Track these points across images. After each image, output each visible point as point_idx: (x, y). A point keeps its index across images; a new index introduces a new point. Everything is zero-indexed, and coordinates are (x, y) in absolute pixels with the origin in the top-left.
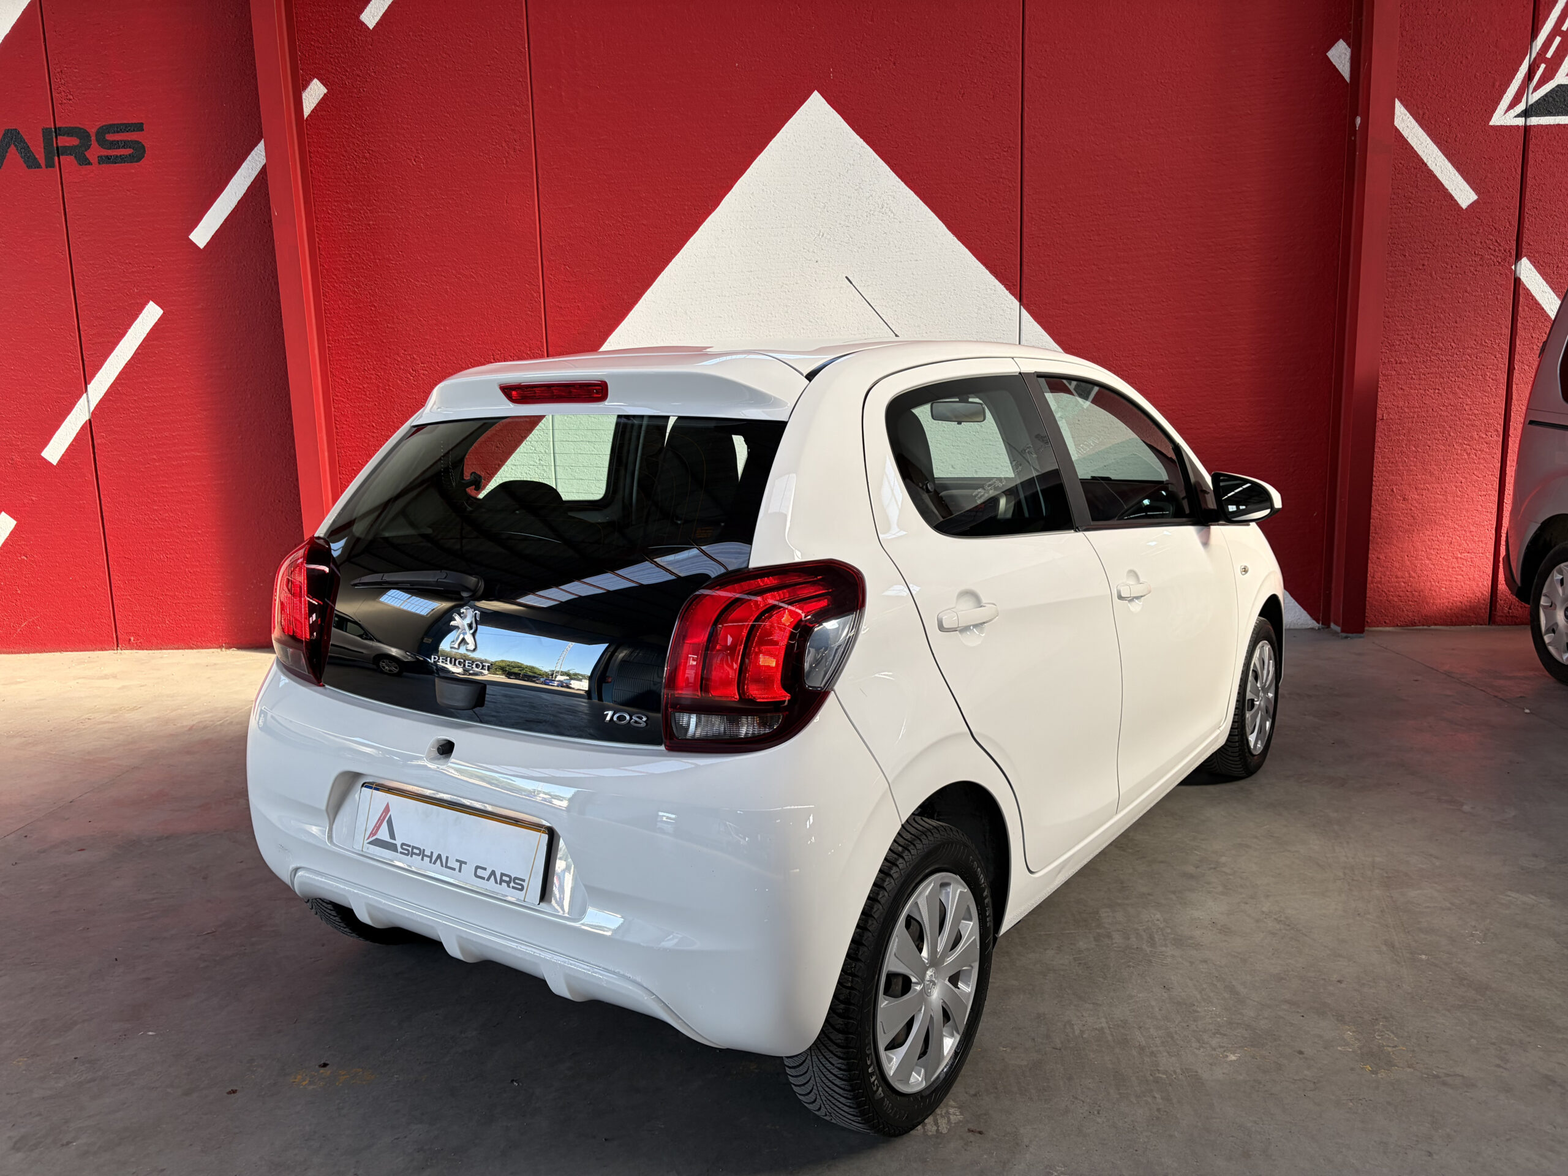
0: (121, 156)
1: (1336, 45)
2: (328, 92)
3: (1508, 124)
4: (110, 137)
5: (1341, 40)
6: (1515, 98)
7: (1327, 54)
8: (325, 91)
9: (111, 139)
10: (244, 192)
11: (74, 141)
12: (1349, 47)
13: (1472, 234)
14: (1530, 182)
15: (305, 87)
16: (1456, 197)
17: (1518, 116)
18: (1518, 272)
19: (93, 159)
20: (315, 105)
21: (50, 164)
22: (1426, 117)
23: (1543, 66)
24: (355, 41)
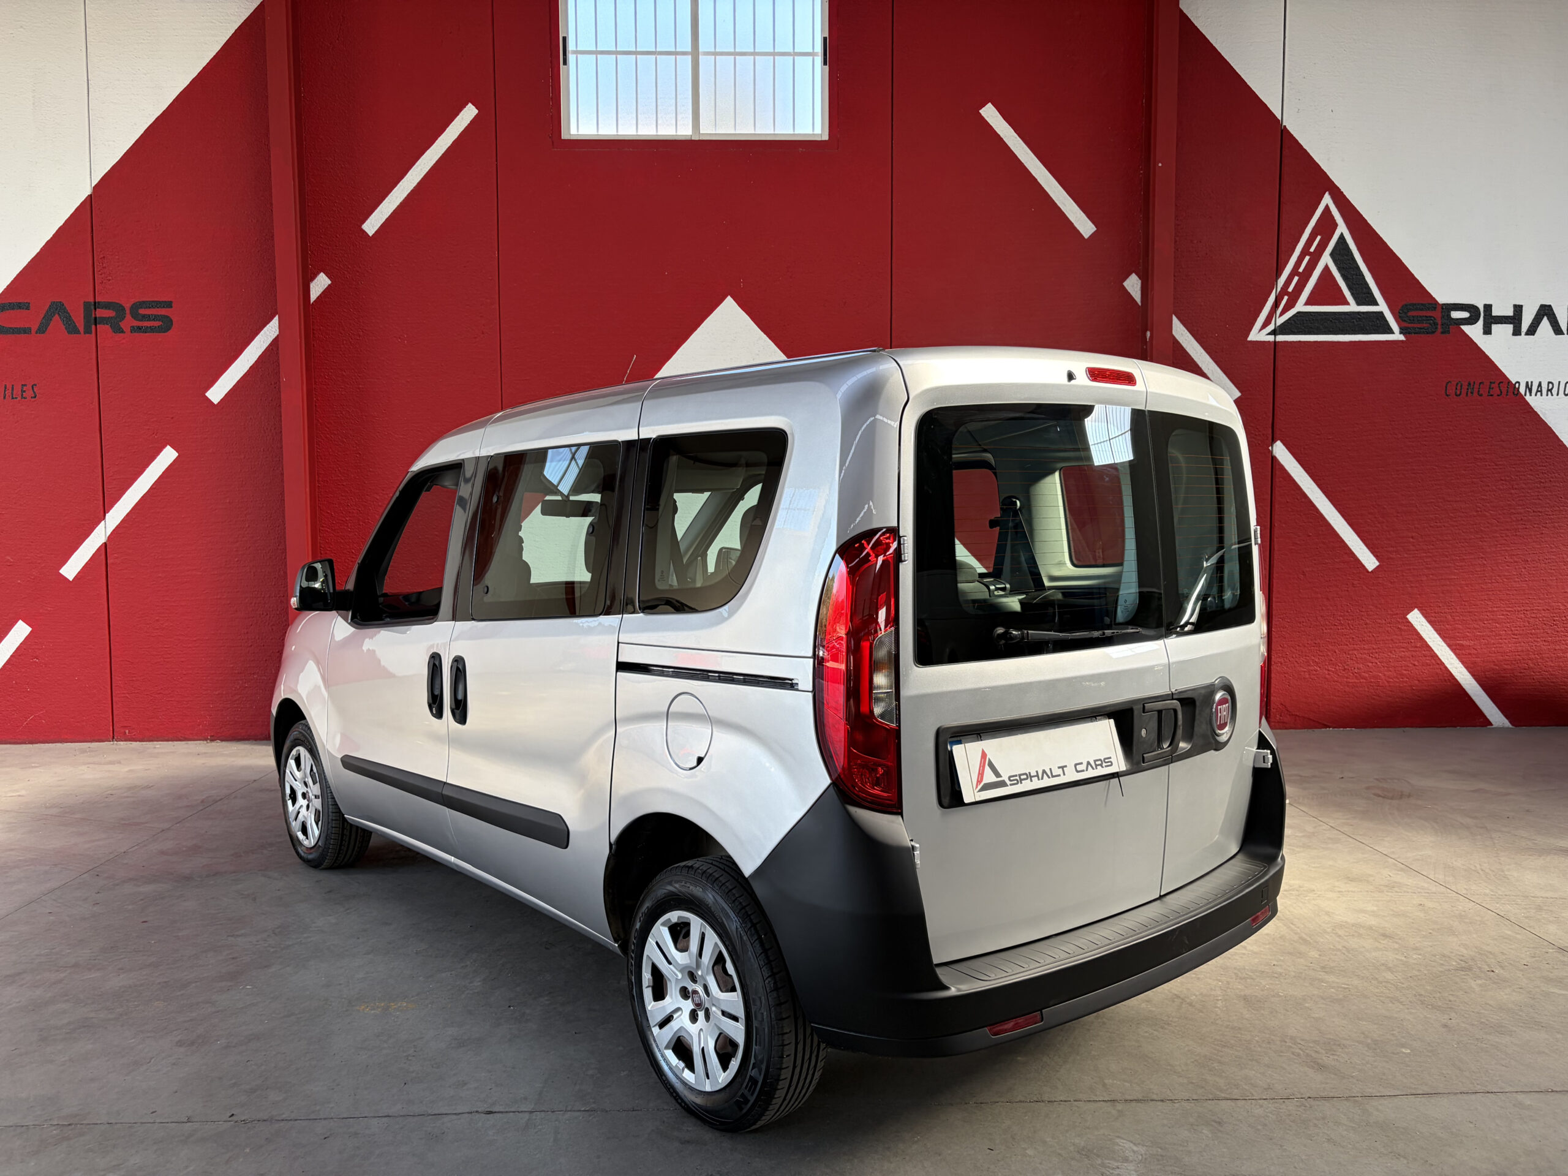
0: (150, 327)
1: (1130, 277)
2: (331, 284)
3: (1262, 340)
4: (142, 311)
5: (1134, 275)
6: (1266, 320)
7: (1126, 284)
8: (330, 282)
9: (143, 313)
10: (255, 359)
11: (111, 313)
12: (1140, 278)
14: (1281, 383)
15: (313, 278)
17: (1269, 334)
18: (1275, 453)
19: (127, 329)
20: (320, 293)
21: (88, 331)
22: (1199, 332)
23: (1286, 298)
24: (356, 245)
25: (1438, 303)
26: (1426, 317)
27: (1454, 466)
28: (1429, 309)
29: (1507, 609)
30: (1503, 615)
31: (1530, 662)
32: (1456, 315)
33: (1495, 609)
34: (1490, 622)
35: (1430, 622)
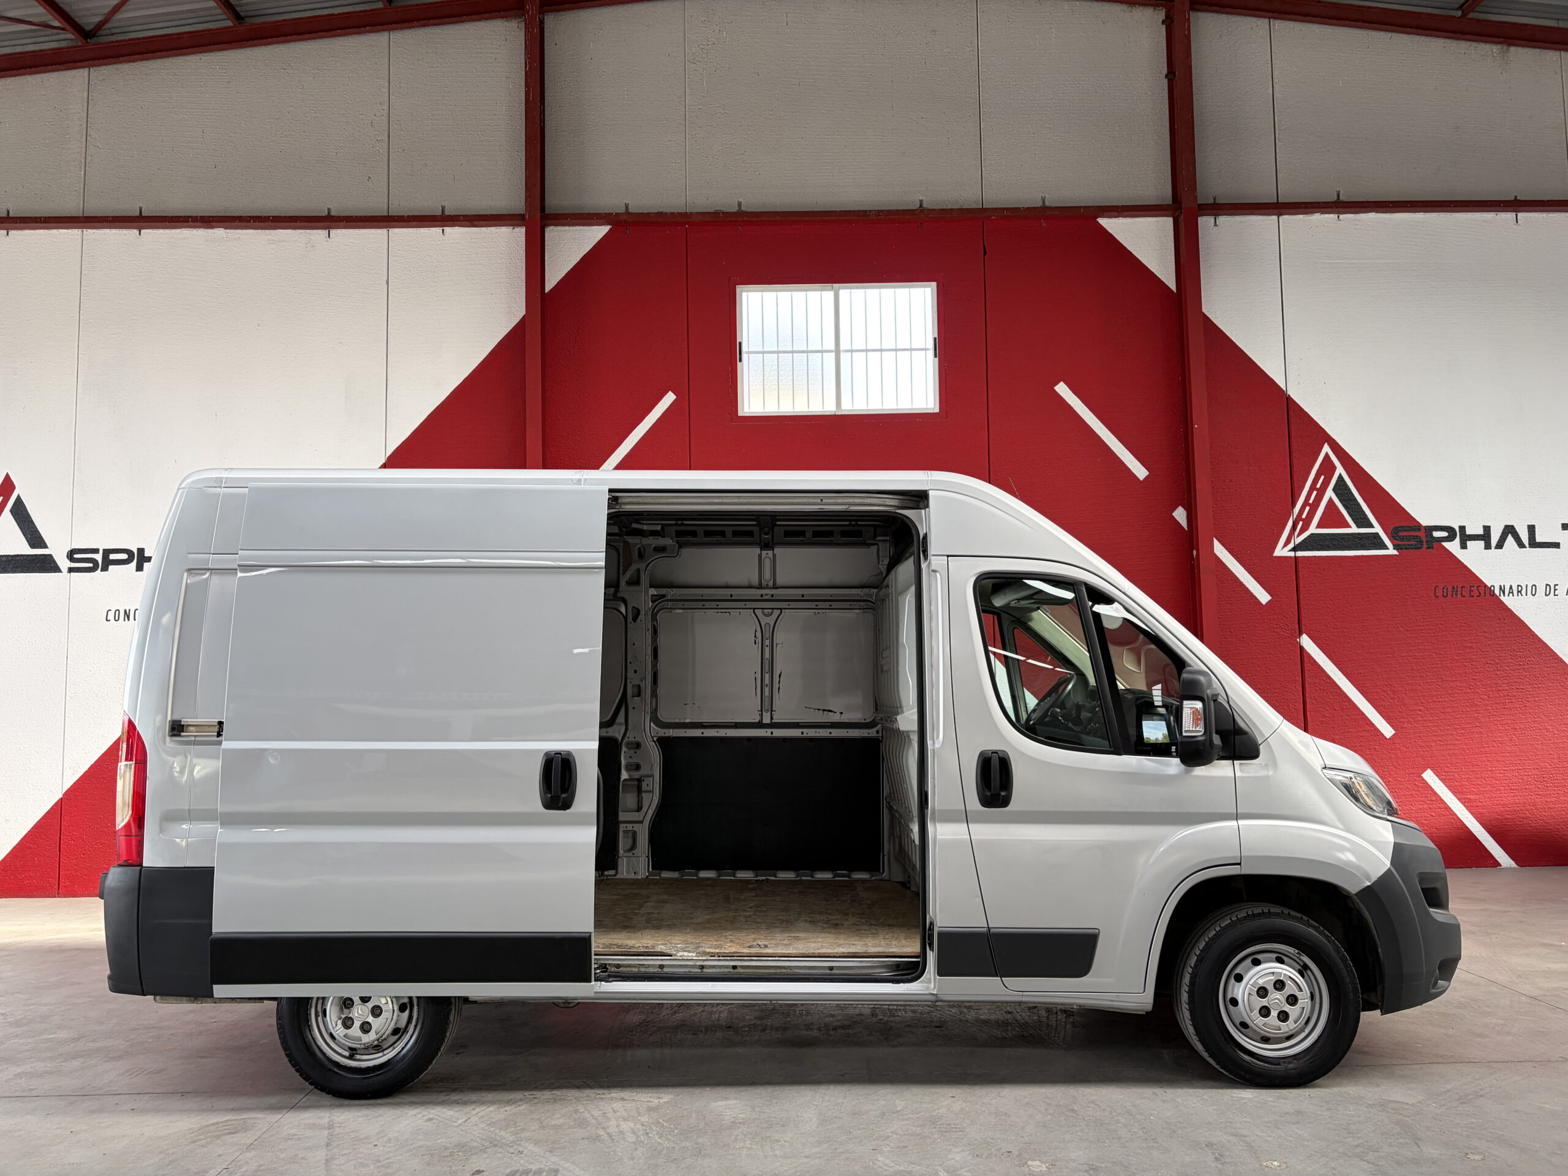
1: (1178, 509)
3: (1285, 555)
5: (1180, 507)
6: (1287, 540)
7: (1174, 514)
12: (1185, 510)
13: (1271, 620)
14: (1301, 589)
16: (1259, 598)
17: (1290, 551)
18: (1301, 643)
22: (1235, 550)
23: (1301, 523)
25: (1422, 526)
26: (1413, 536)
27: (1448, 653)
28: (1415, 530)
29: (1503, 768)
30: (1500, 773)
31: (1527, 812)
32: (1436, 534)
33: (1494, 769)
34: (1491, 779)
35: (1441, 780)
